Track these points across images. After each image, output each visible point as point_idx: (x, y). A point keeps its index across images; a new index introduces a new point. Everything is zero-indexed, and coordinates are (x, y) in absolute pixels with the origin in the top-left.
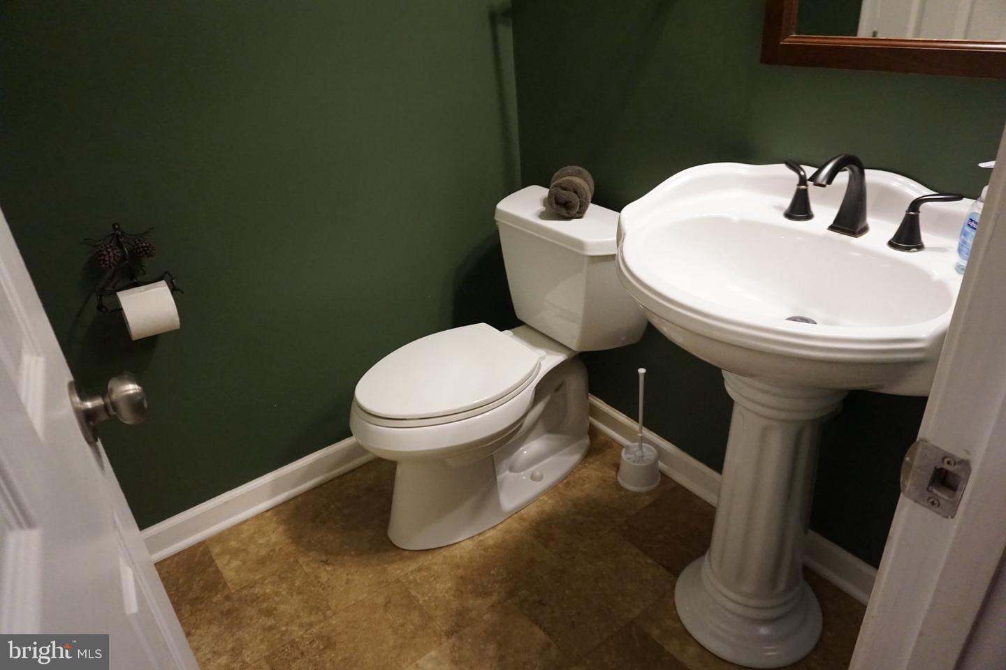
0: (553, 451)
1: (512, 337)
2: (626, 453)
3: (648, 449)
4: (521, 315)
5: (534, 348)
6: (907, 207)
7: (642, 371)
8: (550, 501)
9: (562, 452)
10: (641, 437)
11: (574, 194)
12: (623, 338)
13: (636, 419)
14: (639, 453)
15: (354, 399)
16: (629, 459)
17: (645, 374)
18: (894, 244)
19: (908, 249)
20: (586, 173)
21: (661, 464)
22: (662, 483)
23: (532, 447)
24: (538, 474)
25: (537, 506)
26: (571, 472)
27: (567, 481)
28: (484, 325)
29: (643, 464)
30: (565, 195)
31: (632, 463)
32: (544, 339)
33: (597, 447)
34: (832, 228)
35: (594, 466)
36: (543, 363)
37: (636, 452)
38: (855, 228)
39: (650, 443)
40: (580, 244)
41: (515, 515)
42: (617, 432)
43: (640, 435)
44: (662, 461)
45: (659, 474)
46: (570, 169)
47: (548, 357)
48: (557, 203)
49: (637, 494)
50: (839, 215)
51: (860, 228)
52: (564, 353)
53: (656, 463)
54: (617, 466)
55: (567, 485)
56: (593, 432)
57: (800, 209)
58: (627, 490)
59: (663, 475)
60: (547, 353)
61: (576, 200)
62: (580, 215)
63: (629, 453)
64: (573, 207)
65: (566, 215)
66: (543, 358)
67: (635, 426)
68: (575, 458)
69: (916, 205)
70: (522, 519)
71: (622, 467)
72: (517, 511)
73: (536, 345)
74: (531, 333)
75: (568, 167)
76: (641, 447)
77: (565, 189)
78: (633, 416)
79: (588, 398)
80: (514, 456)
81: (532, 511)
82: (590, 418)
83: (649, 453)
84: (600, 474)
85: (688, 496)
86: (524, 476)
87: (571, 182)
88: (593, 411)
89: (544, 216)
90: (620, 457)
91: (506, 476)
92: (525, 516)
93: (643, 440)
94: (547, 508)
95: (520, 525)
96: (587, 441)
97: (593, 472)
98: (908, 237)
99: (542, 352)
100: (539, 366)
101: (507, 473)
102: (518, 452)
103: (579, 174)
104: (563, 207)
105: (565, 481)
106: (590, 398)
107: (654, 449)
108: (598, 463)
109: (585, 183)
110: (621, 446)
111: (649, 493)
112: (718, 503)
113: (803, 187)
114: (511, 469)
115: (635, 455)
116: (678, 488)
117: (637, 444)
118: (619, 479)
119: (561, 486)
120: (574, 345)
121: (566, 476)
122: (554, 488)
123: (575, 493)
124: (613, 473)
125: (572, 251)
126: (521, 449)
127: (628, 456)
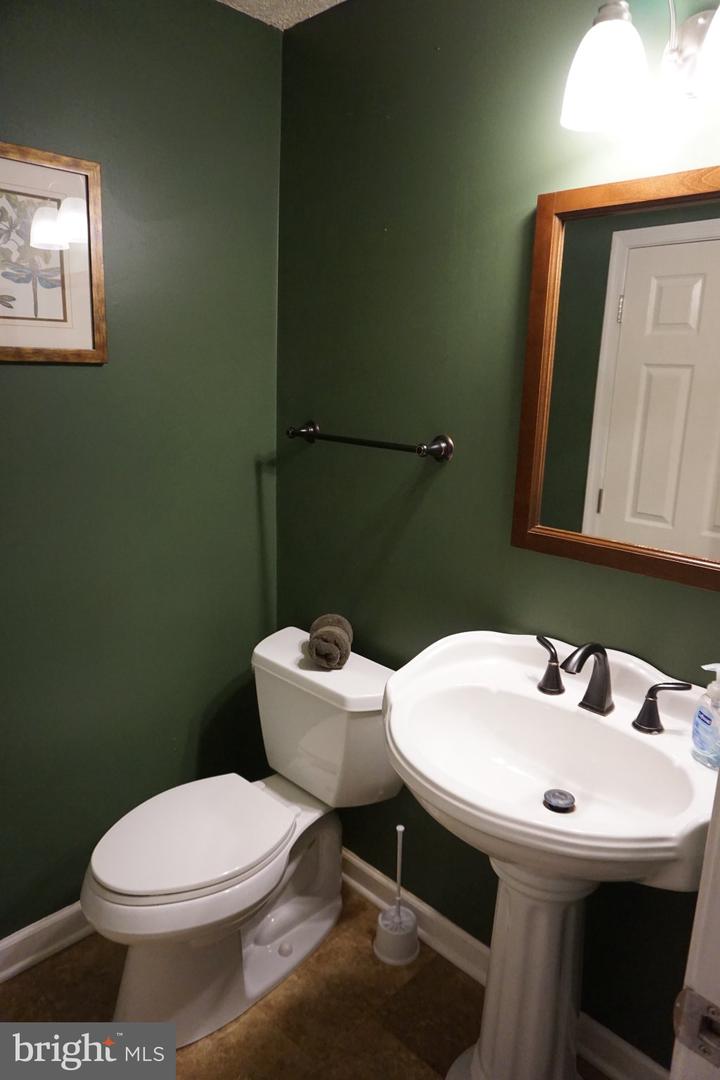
0: (303, 917)
1: (263, 790)
2: (383, 918)
3: (407, 914)
4: (273, 763)
5: (288, 803)
6: (646, 693)
7: (400, 828)
8: (300, 982)
9: (312, 918)
10: (399, 901)
11: (334, 647)
12: (381, 793)
13: (394, 879)
14: (397, 920)
15: (88, 871)
16: (386, 925)
17: (404, 833)
18: (637, 725)
19: (650, 732)
20: (346, 622)
21: (420, 931)
22: (421, 952)
23: (281, 913)
24: (286, 947)
25: (287, 989)
26: (323, 943)
27: (319, 954)
28: (234, 776)
29: (402, 933)
30: (326, 647)
31: (390, 932)
32: (298, 792)
33: (351, 910)
34: (582, 705)
35: (347, 934)
36: (298, 820)
37: (393, 917)
38: (603, 707)
39: (410, 907)
40: (341, 700)
41: (261, 1003)
42: (372, 891)
43: (398, 898)
44: (421, 927)
45: (418, 942)
46: (330, 617)
47: (303, 814)
48: (318, 654)
49: (395, 969)
50: (587, 693)
51: (607, 706)
52: (319, 809)
53: (415, 929)
54: (372, 933)
55: (319, 959)
56: (346, 891)
57: (551, 684)
58: (384, 964)
59: (423, 943)
60: (303, 809)
61: (337, 652)
62: (340, 666)
63: (388, 920)
64: (334, 659)
65: (326, 666)
66: (297, 816)
67: (392, 886)
68: (326, 925)
69: (653, 691)
70: (268, 1006)
71: (379, 933)
72: (263, 996)
73: (289, 798)
74: (283, 784)
75: (329, 615)
76: (399, 912)
77: (326, 641)
78: (390, 873)
79: (341, 852)
80: (260, 926)
81: (279, 996)
82: (343, 875)
83: (407, 918)
84: (355, 945)
85: (451, 969)
86: (271, 949)
87: (331, 634)
88: (346, 866)
89: (304, 665)
90: (376, 922)
91: (251, 950)
92: (272, 1003)
93: (403, 903)
94: (297, 991)
95: (266, 1014)
96: (339, 903)
97: (346, 942)
98: (648, 721)
99: (296, 809)
100: (294, 826)
101: (252, 946)
102: (265, 920)
103: (338, 623)
104: (323, 657)
105: (316, 955)
106: (344, 852)
107: (411, 912)
108: (351, 930)
109: (343, 633)
110: (379, 910)
111: (409, 967)
112: (487, 982)
113: (555, 664)
114: (257, 942)
115: (393, 922)
116: (440, 958)
117: (394, 907)
118: (376, 951)
119: (311, 960)
120: (331, 800)
121: (317, 949)
122: (304, 963)
123: (328, 970)
124: (369, 942)
125: (331, 704)
126: (269, 916)
127: (386, 922)
